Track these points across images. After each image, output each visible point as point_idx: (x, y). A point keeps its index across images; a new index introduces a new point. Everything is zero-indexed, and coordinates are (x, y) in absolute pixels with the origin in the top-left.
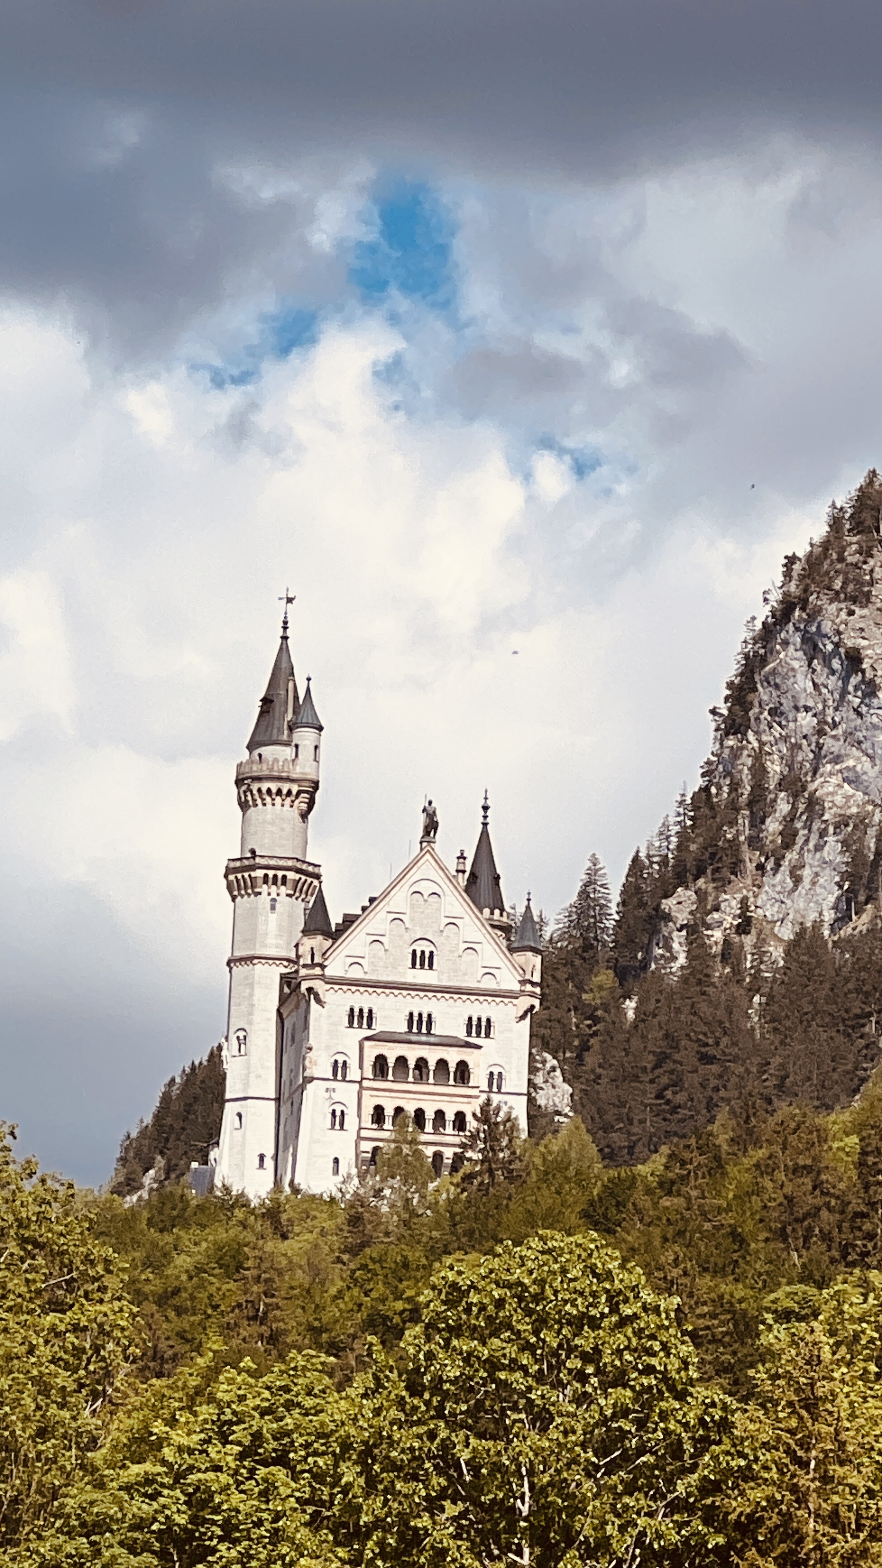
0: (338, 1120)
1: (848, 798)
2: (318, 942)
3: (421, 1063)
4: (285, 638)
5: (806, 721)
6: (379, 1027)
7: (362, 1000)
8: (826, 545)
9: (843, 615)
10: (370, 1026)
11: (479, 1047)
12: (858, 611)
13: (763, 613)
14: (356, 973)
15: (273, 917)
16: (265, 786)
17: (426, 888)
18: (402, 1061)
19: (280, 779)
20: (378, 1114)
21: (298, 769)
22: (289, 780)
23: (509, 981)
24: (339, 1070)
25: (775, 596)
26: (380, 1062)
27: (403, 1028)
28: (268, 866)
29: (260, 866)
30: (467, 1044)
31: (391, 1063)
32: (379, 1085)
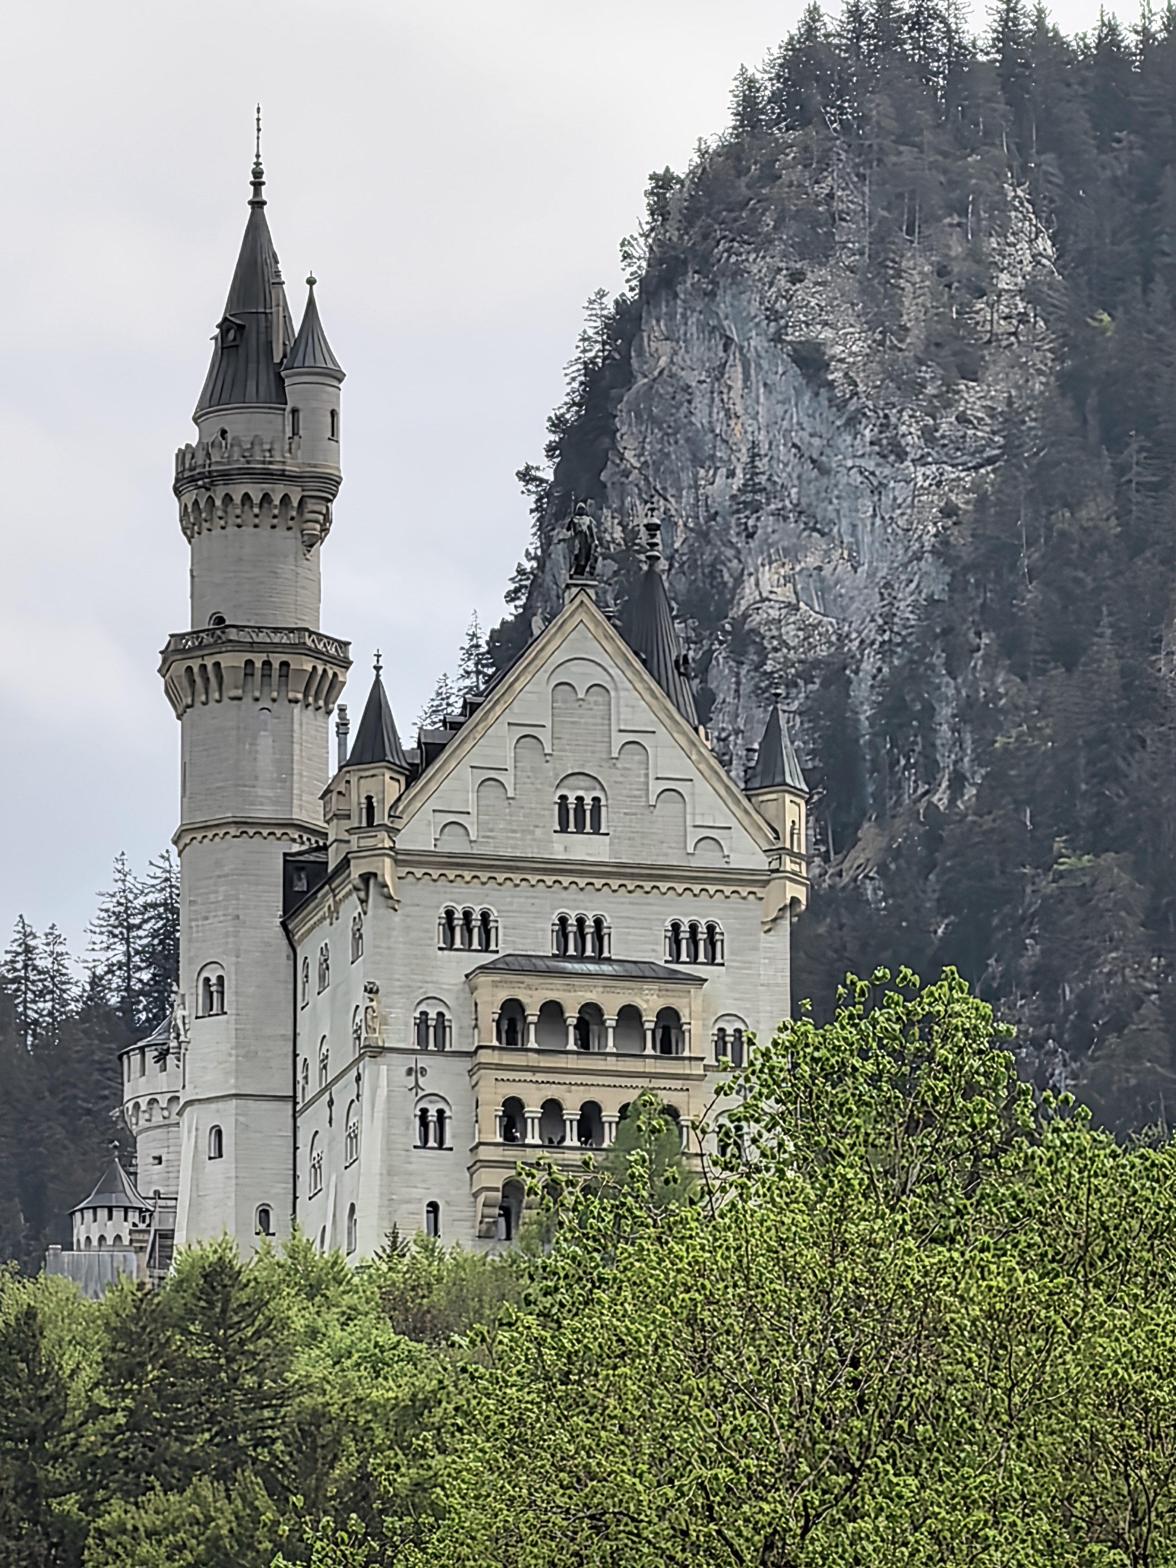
0: (432, 1126)
2: (375, 784)
3: (590, 1015)
4: (257, 204)
6: (504, 946)
7: (467, 897)
10: (486, 946)
11: (695, 981)
14: (454, 844)
16: (235, 493)
17: (582, 676)
18: (552, 1010)
20: (512, 1116)
21: (300, 455)
22: (283, 476)
23: (748, 852)
24: (432, 1030)
26: (511, 1013)
27: (549, 948)
28: (252, 646)
29: (238, 646)
30: (673, 977)
31: (533, 1012)
32: (509, 1059)
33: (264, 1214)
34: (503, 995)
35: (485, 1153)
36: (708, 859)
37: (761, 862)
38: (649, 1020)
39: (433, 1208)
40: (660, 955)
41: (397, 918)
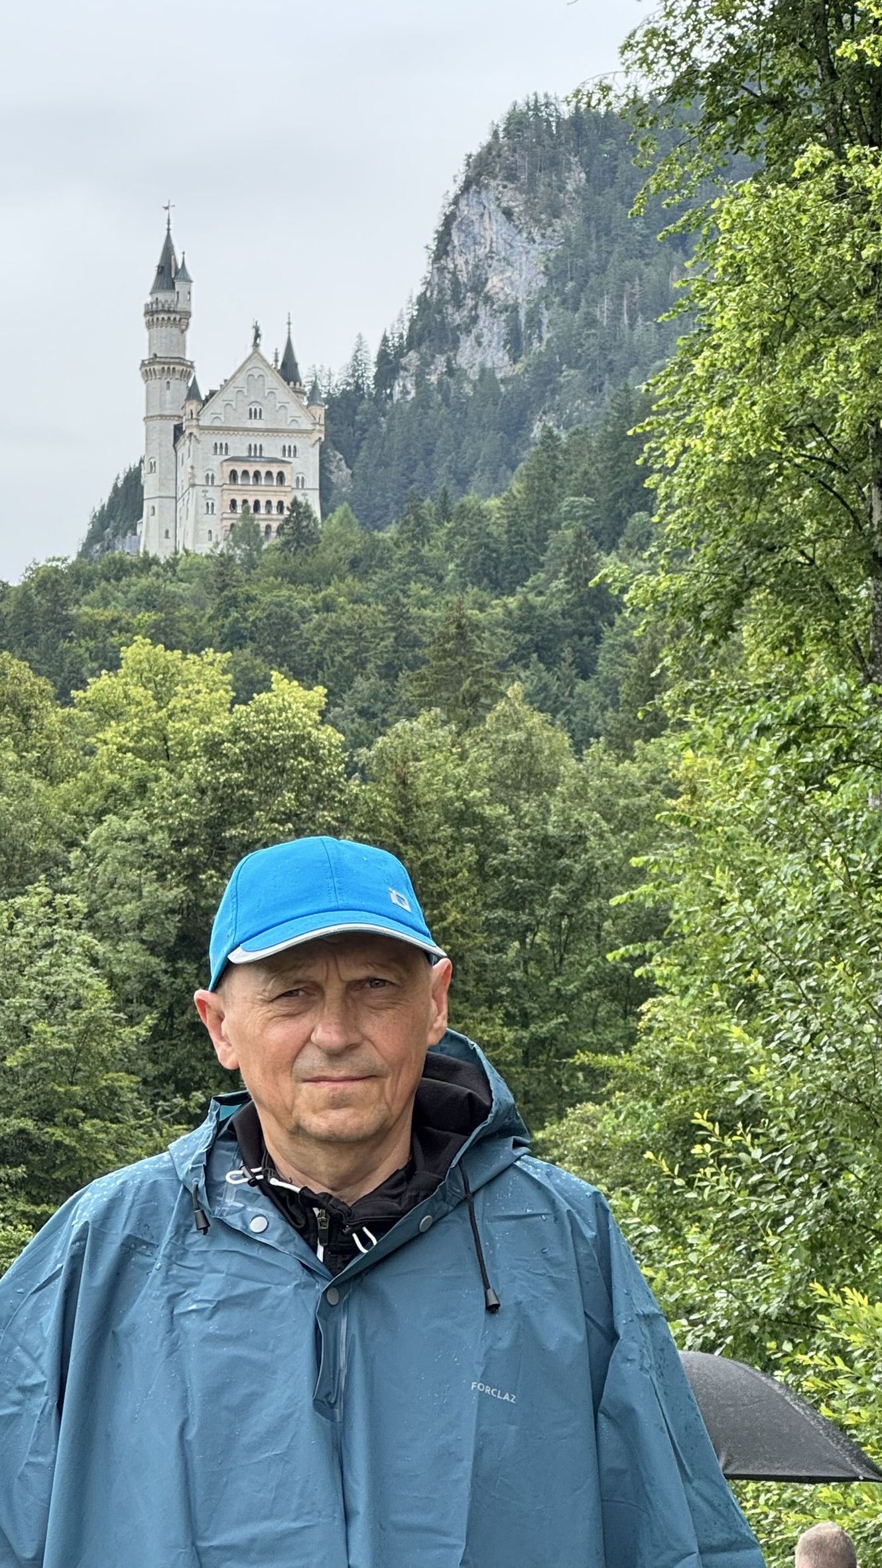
0: (210, 508)
1: (507, 295)
2: (193, 406)
3: (257, 475)
4: (169, 230)
5: (482, 251)
6: (231, 454)
7: (221, 439)
8: (489, 148)
9: (500, 188)
10: (227, 453)
11: (289, 463)
12: (511, 186)
13: (454, 189)
14: (217, 423)
15: (168, 392)
16: (160, 317)
17: (256, 372)
18: (245, 473)
19: (169, 311)
20: (233, 503)
21: (179, 306)
22: (174, 312)
23: (306, 424)
24: (210, 479)
25: (461, 179)
26: (233, 474)
27: (246, 454)
28: (164, 363)
29: (160, 363)
30: (283, 462)
31: (239, 474)
32: (233, 487)
33: (167, 532)
34: (231, 468)
35: (225, 516)
36: (294, 426)
37: (310, 427)
38: (275, 475)
39: (210, 532)
40: (279, 456)
41: (199, 446)
